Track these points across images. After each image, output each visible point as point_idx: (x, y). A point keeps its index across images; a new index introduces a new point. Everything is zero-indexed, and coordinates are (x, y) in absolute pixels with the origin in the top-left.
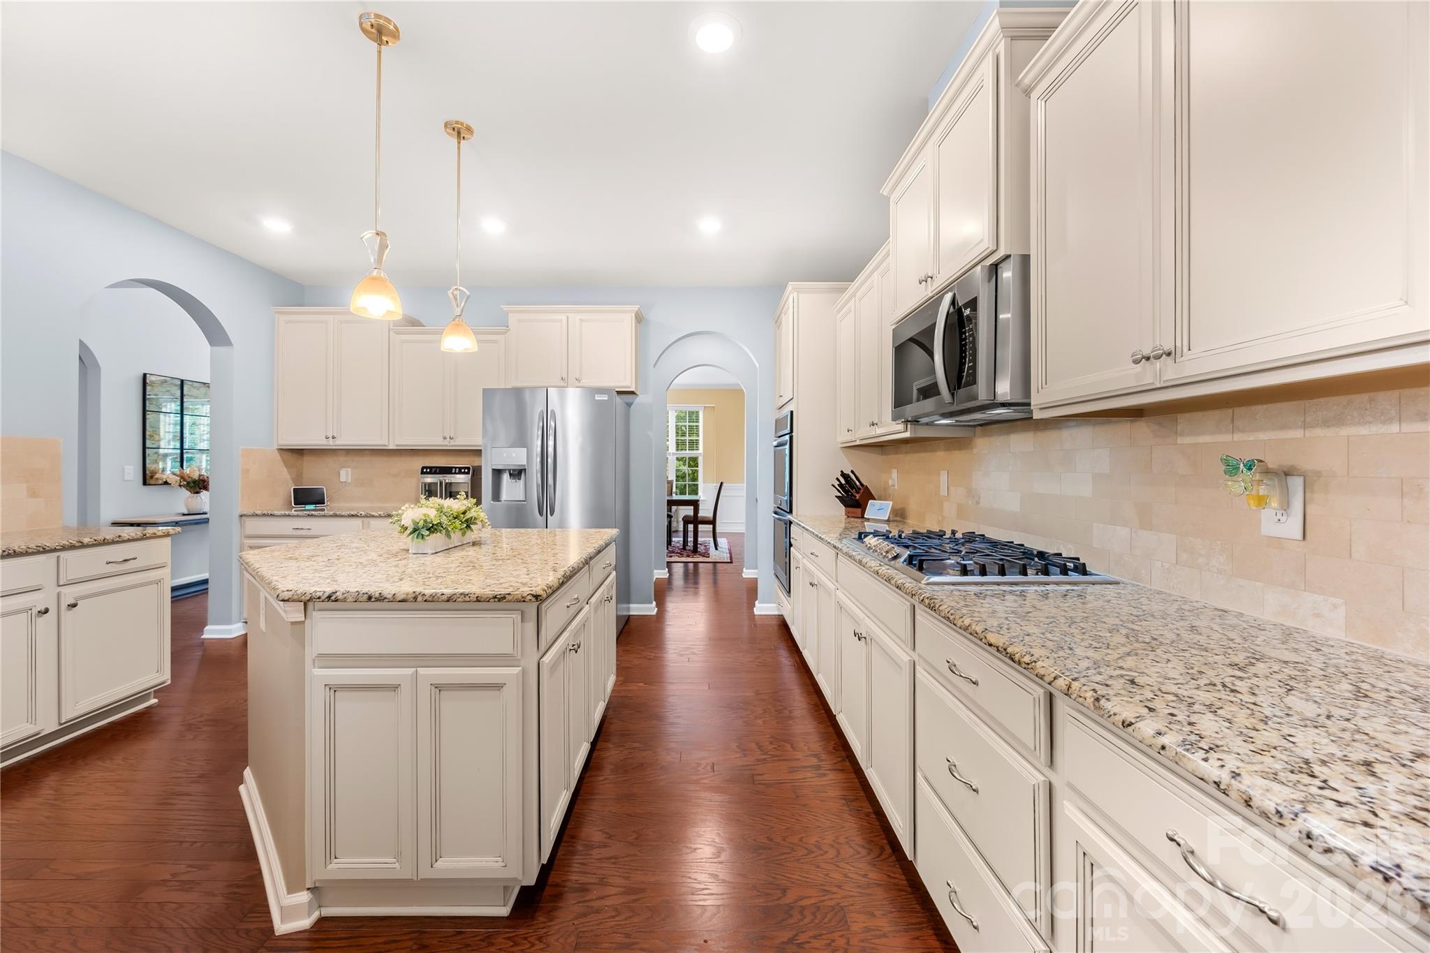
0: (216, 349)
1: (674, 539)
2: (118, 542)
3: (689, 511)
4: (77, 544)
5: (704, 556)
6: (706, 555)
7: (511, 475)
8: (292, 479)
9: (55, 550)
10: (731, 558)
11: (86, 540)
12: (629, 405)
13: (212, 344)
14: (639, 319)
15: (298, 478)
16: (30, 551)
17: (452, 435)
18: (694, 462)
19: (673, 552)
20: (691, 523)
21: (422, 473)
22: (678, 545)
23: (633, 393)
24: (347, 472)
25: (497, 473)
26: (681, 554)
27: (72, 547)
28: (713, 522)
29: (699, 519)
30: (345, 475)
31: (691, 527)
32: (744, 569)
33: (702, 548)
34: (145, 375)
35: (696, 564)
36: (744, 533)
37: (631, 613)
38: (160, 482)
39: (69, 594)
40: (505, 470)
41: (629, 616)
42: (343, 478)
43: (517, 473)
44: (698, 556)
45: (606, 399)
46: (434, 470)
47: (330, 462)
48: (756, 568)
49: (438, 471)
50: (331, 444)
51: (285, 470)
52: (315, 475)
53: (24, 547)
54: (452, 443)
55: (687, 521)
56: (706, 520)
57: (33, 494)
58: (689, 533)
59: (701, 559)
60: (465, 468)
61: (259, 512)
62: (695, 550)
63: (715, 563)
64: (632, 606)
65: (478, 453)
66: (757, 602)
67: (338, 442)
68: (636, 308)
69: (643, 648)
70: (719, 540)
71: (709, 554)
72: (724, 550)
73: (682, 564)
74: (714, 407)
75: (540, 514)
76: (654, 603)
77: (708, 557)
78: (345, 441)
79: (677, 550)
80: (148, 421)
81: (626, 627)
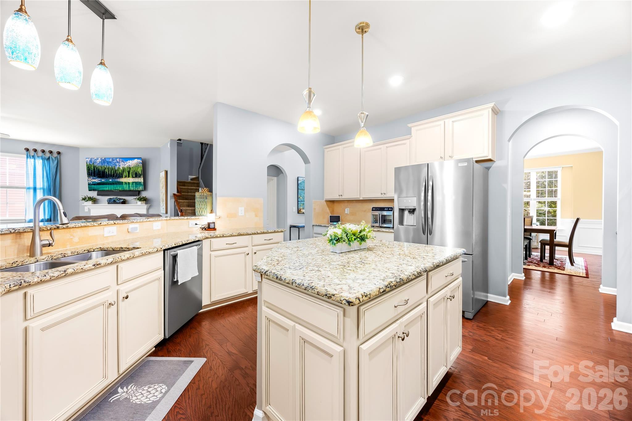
0: (307, 165)
1: (533, 253)
2: (267, 233)
3: (547, 237)
4: (256, 233)
5: (559, 269)
6: (562, 268)
7: (409, 212)
8: (330, 212)
9: (250, 234)
10: (587, 274)
11: (259, 232)
12: (488, 168)
13: (305, 164)
14: (496, 112)
15: (332, 212)
16: (244, 234)
17: (385, 193)
18: (553, 204)
19: (532, 262)
20: (548, 245)
21: (373, 210)
22: (536, 258)
23: (490, 160)
24: (348, 209)
25: (402, 211)
26: (538, 265)
27: (255, 234)
28: (569, 246)
29: (555, 243)
30: (347, 211)
31: (547, 247)
32: (601, 286)
33: (559, 262)
34: (298, 177)
35: (552, 274)
36: (601, 256)
37: (489, 300)
38: (302, 212)
39: (255, 249)
40: (406, 209)
41: (488, 301)
42: (346, 212)
43: (412, 211)
44: (554, 268)
45: (466, 165)
46: (377, 209)
47: (342, 205)
48: (616, 287)
49: (379, 209)
50: (341, 198)
51: (328, 209)
52: (338, 211)
53: (243, 233)
54: (385, 196)
55: (543, 243)
56: (563, 244)
57: (256, 216)
58: (546, 251)
59: (556, 271)
60: (390, 208)
61: (317, 225)
62: (551, 263)
63: (571, 276)
64: (489, 295)
65: (392, 200)
66: (615, 319)
67: (343, 197)
68: (492, 105)
69: (493, 328)
70: (575, 259)
71: (564, 268)
72: (581, 267)
73: (539, 273)
74: (572, 167)
75: (423, 233)
76: (508, 297)
77: (564, 270)
78: (346, 196)
79: (535, 261)
80: (299, 193)
81: (484, 309)
